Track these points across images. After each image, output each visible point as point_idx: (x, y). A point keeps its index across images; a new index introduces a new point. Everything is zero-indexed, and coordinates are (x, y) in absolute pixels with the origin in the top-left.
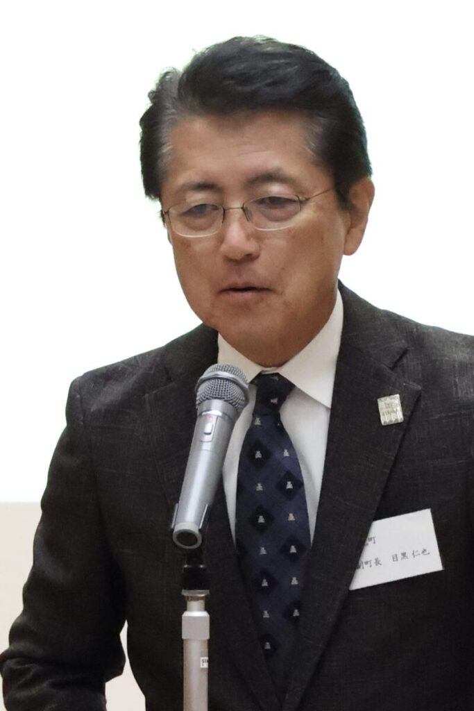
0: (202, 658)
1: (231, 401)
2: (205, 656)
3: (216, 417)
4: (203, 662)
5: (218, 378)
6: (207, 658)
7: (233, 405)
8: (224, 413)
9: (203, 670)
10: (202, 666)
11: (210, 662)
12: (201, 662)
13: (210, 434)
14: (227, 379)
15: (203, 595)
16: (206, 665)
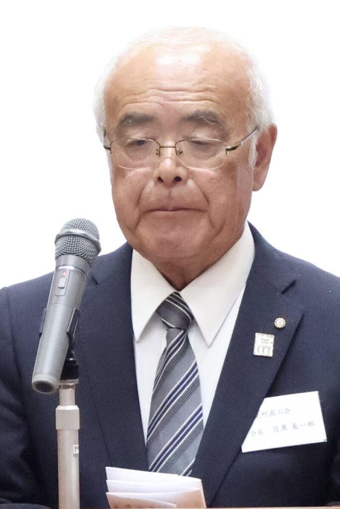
0: (74, 446)
1: (82, 255)
2: (77, 444)
3: (69, 271)
4: (76, 449)
5: (70, 235)
6: (78, 445)
7: (84, 259)
8: (76, 267)
9: (75, 455)
10: (74, 453)
11: (80, 448)
12: (74, 448)
13: (63, 288)
14: (78, 236)
15: (73, 384)
16: (77, 452)
